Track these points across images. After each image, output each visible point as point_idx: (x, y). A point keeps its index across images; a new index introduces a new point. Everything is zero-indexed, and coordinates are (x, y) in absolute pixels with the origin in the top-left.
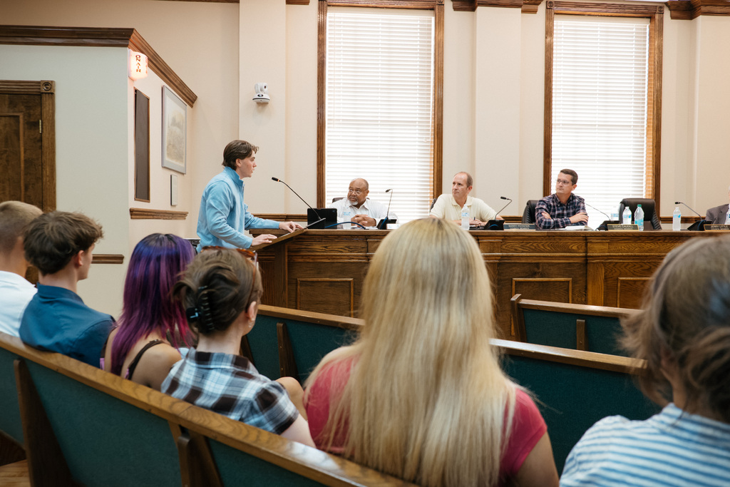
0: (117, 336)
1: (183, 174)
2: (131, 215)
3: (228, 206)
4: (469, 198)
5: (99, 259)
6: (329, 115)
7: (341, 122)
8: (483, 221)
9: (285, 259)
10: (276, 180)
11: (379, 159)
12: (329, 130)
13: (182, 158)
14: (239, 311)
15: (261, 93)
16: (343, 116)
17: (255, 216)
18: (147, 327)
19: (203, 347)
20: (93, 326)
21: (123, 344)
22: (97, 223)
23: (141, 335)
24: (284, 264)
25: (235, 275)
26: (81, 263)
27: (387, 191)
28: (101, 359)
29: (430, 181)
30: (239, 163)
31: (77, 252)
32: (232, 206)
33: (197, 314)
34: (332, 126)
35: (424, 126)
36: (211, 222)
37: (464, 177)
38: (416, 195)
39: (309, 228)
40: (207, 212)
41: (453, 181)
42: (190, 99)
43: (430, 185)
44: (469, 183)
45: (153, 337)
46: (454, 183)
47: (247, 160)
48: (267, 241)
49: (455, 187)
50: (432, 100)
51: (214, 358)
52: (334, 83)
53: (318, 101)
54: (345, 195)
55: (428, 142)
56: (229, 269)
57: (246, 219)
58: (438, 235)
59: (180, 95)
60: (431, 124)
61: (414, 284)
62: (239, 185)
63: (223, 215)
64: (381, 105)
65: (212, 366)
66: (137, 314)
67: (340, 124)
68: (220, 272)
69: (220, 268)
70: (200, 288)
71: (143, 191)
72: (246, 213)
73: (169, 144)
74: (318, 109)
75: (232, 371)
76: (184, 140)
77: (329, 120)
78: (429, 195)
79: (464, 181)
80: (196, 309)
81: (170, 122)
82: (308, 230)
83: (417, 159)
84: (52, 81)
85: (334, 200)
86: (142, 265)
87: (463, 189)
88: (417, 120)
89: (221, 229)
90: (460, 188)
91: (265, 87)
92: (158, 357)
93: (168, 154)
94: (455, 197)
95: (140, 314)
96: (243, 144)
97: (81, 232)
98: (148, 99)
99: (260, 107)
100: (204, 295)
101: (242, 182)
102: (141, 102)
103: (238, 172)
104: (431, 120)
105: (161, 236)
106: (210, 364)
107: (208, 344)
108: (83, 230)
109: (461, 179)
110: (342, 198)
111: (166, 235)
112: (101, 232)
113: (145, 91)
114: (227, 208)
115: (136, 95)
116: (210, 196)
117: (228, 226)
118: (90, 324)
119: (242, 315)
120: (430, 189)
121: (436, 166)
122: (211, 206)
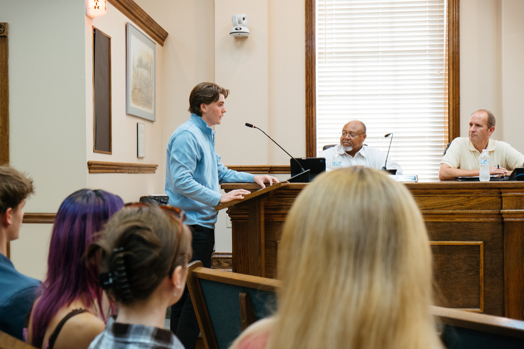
0: (40, 304)
1: (152, 122)
2: (89, 169)
3: (193, 158)
4: (491, 141)
5: (30, 218)
6: (319, 48)
7: (334, 55)
8: (509, 169)
9: (260, 218)
10: (251, 126)
11: (380, 97)
12: (321, 65)
13: (151, 103)
14: (161, 276)
15: (239, 26)
16: (336, 48)
17: (229, 168)
18: (69, 295)
19: (122, 319)
20: (19, 292)
21: (43, 314)
22: (28, 177)
23: (63, 304)
24: (260, 225)
25: (155, 236)
26: (9, 221)
27: (387, 136)
28: (25, 329)
29: (444, 123)
30: (205, 109)
31: (5, 210)
32: (199, 157)
33: (111, 281)
34: (324, 60)
35: (436, 55)
36: (174, 178)
37: (484, 116)
38: (427, 139)
39: (290, 181)
40: (171, 167)
41: (470, 121)
42: (160, 36)
43: (444, 127)
44: (491, 123)
45: (77, 305)
46: (471, 125)
47: (214, 105)
48: (238, 197)
49: (472, 128)
50: (445, 23)
51: (132, 330)
52: (325, 10)
53: (306, 32)
54: (338, 142)
55: (441, 74)
56: (149, 229)
57: (219, 172)
58: (357, 187)
59: (147, 33)
60: (444, 53)
61: (328, 246)
62: (207, 133)
63: (187, 169)
64: (382, 32)
65: (130, 340)
66: (59, 279)
67: (333, 57)
68: (138, 233)
69: (138, 228)
70: (116, 250)
71: (103, 141)
72: (218, 165)
73: (135, 88)
74: (306, 41)
75: (152, 345)
76: (153, 83)
77: (320, 53)
78: (443, 139)
79: (484, 120)
80: (110, 275)
81: (136, 63)
82: (289, 183)
83: (427, 96)
84: (5, 24)
85: (325, 148)
86: (67, 223)
87: (482, 132)
88: (428, 48)
89: (184, 185)
90: (479, 129)
91: (244, 19)
92: (79, 327)
93: (134, 100)
94: (472, 140)
95: (63, 279)
96: (209, 87)
97: (8, 187)
98: (110, 39)
99: (239, 43)
100: (119, 259)
101: (210, 130)
102: (101, 43)
103: (204, 118)
104: (445, 48)
105: (88, 192)
106: (128, 337)
107: (128, 314)
108: (11, 186)
109: (479, 118)
110: (333, 146)
111: (95, 191)
112: (32, 186)
113: (105, 29)
114: (192, 161)
115: (94, 35)
116: (173, 149)
117: (194, 181)
118: (16, 290)
119: (165, 281)
120: (445, 132)
121: (451, 103)
122: (174, 161)
